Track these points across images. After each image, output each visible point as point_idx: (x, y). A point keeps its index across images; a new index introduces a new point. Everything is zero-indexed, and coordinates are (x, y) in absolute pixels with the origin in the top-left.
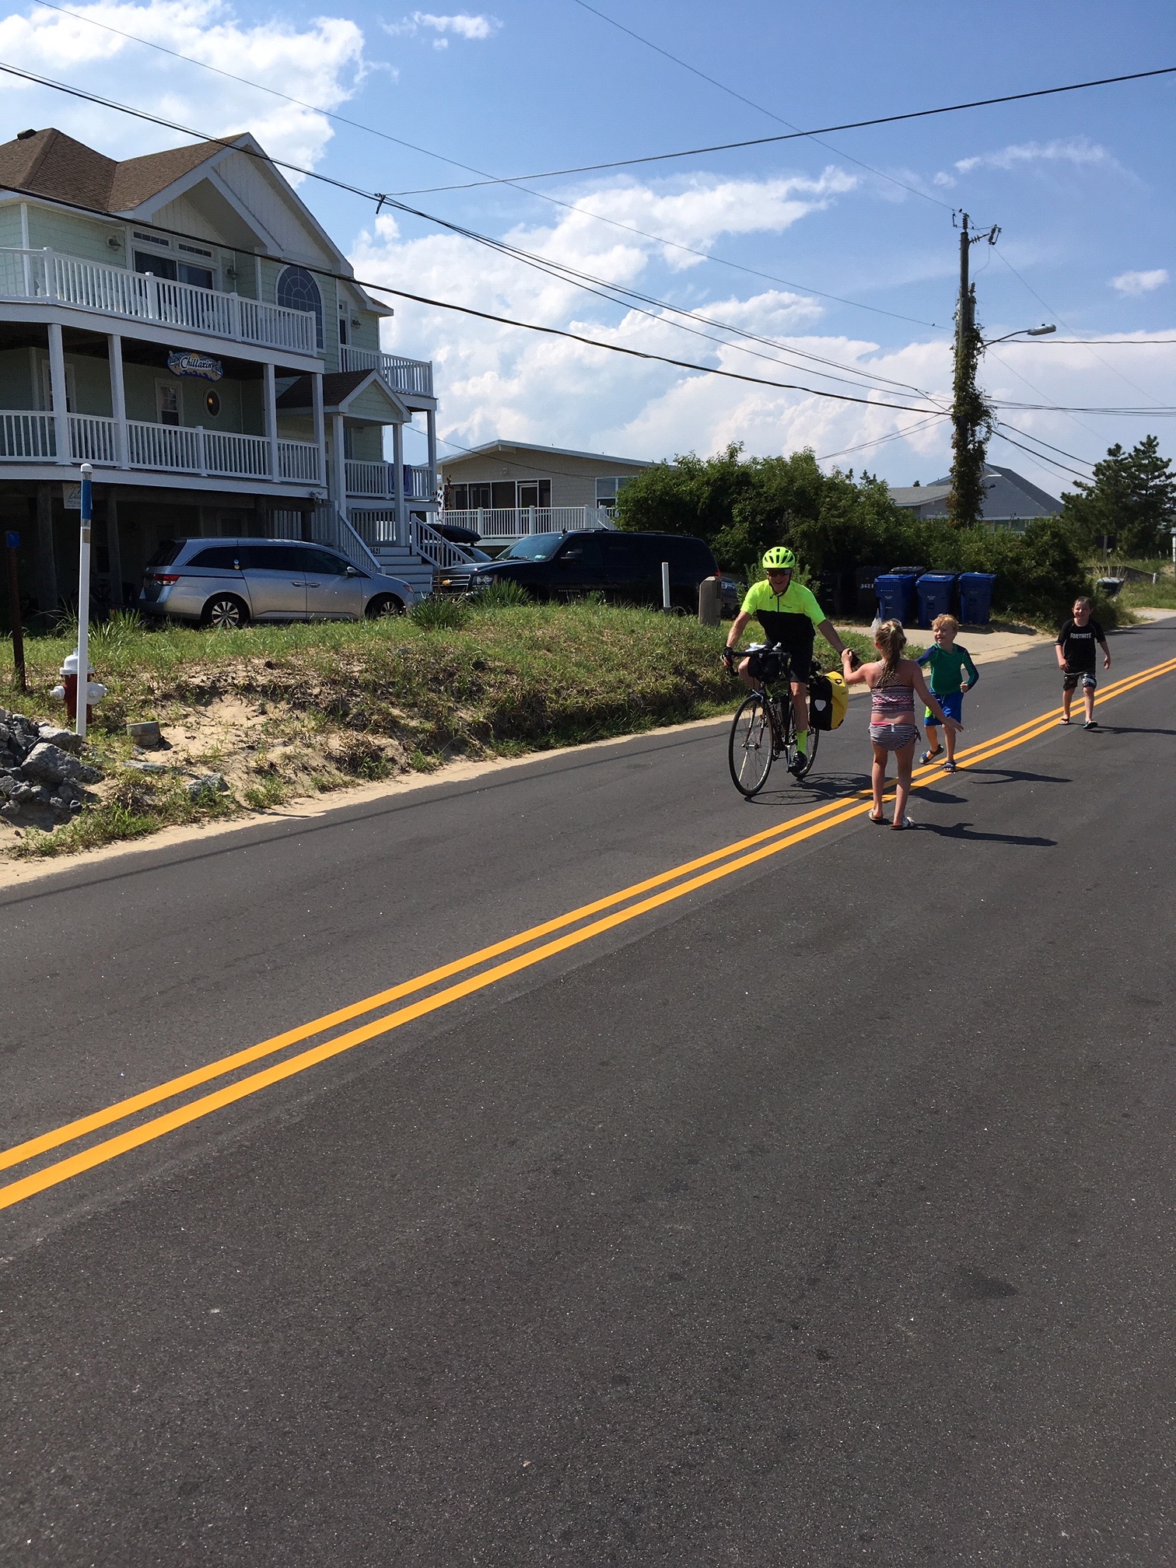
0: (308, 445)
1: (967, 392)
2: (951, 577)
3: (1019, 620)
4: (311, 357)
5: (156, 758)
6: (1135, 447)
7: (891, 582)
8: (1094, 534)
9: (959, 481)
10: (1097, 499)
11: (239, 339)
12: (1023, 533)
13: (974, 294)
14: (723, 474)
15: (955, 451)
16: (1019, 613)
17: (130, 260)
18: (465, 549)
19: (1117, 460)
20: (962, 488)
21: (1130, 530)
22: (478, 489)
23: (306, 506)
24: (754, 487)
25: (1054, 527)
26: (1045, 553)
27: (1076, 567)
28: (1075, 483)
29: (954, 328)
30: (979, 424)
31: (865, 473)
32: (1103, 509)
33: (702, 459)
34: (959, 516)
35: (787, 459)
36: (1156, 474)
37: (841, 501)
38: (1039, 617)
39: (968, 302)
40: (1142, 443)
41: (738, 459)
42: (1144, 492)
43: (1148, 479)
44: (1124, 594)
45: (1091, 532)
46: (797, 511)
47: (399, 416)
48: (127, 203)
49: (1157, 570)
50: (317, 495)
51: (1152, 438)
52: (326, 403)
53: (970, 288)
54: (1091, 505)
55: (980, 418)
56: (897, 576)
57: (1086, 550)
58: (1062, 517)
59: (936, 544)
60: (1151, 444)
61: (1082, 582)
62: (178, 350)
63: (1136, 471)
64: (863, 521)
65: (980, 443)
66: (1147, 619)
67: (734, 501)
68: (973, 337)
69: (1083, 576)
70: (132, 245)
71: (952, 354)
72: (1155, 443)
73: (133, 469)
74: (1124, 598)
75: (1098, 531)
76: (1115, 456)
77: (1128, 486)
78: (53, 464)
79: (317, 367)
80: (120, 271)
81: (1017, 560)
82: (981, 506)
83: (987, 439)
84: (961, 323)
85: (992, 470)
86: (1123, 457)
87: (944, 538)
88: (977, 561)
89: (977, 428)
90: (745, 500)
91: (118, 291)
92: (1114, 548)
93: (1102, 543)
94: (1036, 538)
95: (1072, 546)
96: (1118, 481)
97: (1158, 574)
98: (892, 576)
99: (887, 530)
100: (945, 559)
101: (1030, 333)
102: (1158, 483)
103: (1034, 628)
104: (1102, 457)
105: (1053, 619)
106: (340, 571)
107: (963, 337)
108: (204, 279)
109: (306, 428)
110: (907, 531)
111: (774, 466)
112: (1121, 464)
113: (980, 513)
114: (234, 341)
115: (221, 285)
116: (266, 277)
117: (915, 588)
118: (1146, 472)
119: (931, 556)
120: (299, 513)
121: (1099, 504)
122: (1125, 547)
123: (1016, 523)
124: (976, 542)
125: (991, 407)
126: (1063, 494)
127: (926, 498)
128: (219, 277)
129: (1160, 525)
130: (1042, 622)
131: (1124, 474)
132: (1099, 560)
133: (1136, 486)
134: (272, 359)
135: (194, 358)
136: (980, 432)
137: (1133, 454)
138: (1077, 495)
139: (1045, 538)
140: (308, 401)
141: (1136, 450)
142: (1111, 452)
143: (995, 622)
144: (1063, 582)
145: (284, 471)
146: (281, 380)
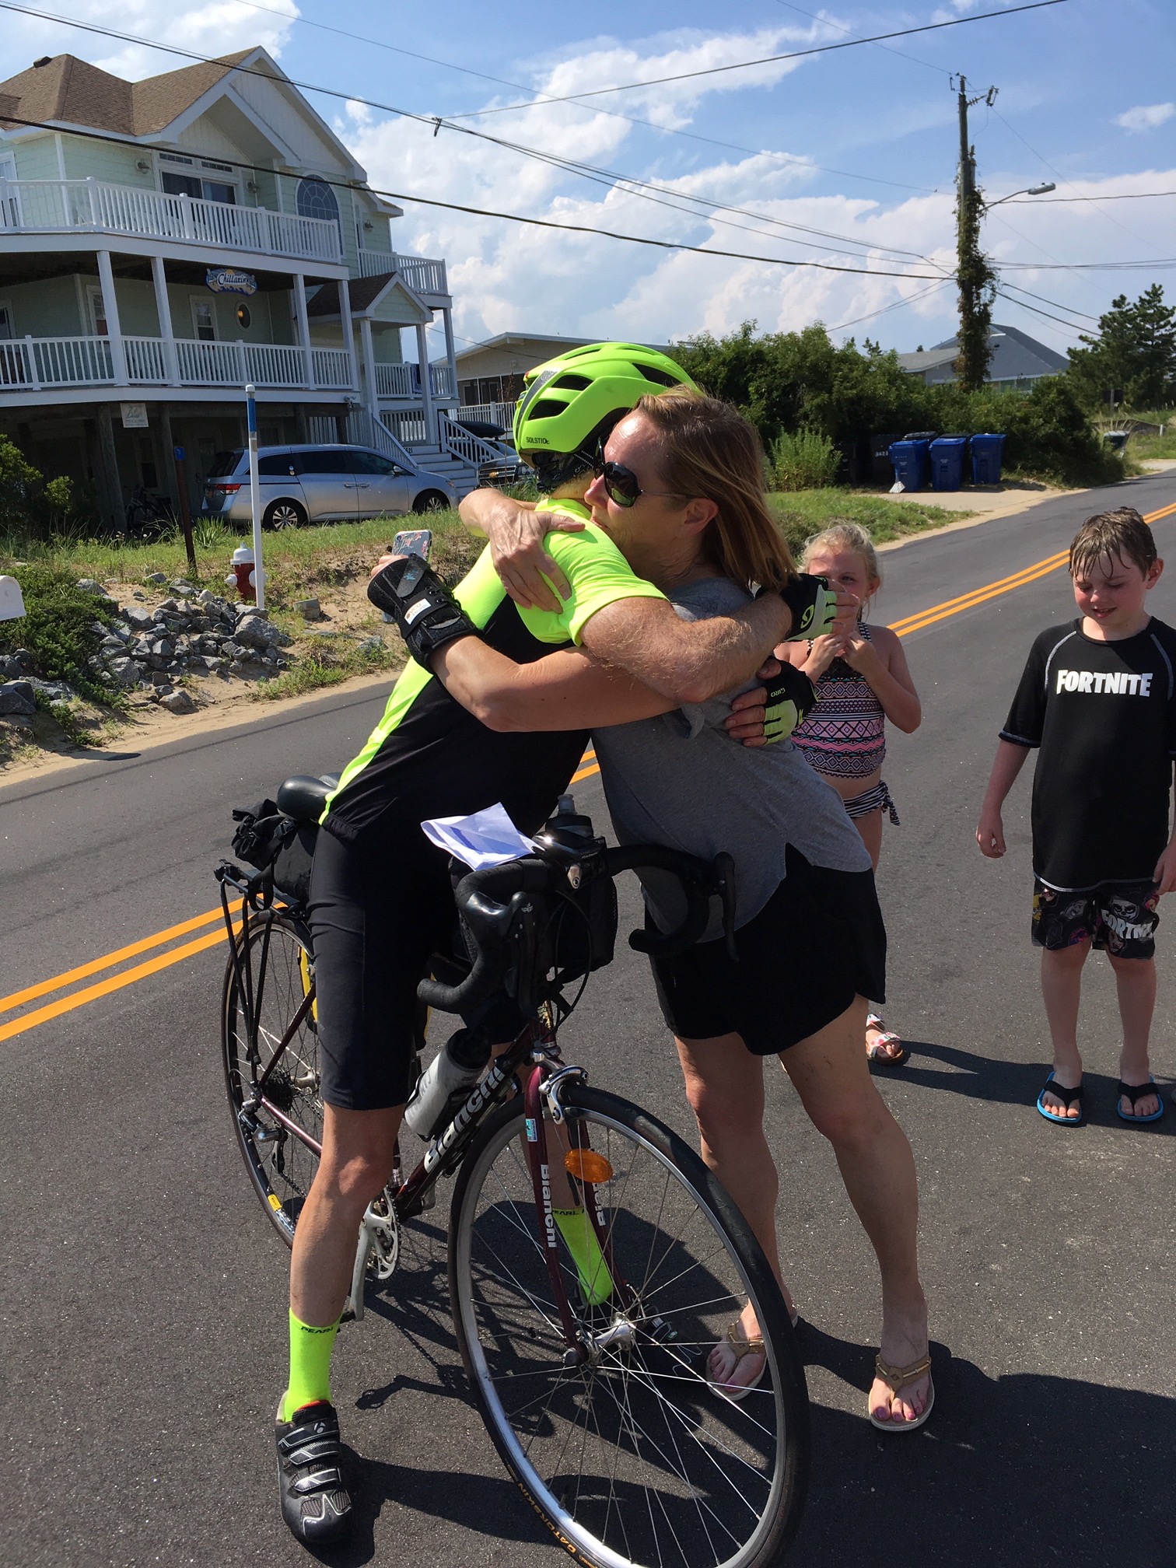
0: (339, 351)
1: (971, 255)
2: (963, 440)
3: (1029, 477)
4: (336, 264)
5: (324, 627)
6: (1140, 297)
7: (904, 450)
8: (1100, 389)
9: (966, 345)
10: (1103, 352)
11: (269, 251)
12: (1030, 392)
13: (974, 157)
14: (737, 353)
15: (961, 315)
16: (1028, 470)
17: (159, 182)
18: (491, 444)
19: (1122, 312)
20: (969, 351)
21: (1135, 381)
22: (487, 383)
23: (340, 412)
24: (769, 364)
25: (1060, 385)
26: (1052, 410)
27: (1083, 423)
28: (1081, 338)
29: (956, 192)
30: (984, 286)
31: (868, 341)
32: (1109, 363)
33: (716, 339)
34: (967, 379)
35: (800, 335)
36: (1162, 323)
37: (853, 372)
38: (1048, 473)
39: (968, 166)
40: (1147, 293)
41: (751, 337)
42: (1150, 343)
43: (1153, 329)
44: (1131, 446)
45: (1097, 387)
46: (810, 385)
47: (420, 319)
48: (153, 126)
49: (1164, 421)
50: (351, 399)
51: (1157, 286)
52: (353, 309)
53: (969, 151)
54: (1096, 359)
55: (984, 280)
56: (911, 442)
57: (1093, 405)
58: (1068, 373)
59: (947, 408)
60: (1155, 293)
61: (1089, 436)
62: (215, 267)
63: (1141, 321)
64: (875, 389)
65: (986, 305)
66: (1153, 470)
67: (750, 380)
68: (974, 200)
69: (1089, 430)
70: (160, 166)
71: (955, 217)
72: (1159, 292)
73: (184, 386)
74: (1130, 452)
75: (1103, 385)
76: (1119, 307)
77: (1134, 338)
78: (112, 386)
79: (342, 274)
80: (151, 193)
81: (1025, 420)
82: (989, 368)
83: (992, 302)
84: (962, 186)
85: (995, 329)
86: (1128, 308)
87: (954, 402)
88: (987, 423)
89: (982, 291)
90: (760, 377)
91: (151, 213)
92: (1121, 402)
93: (1108, 397)
94: (1043, 396)
95: (1078, 402)
96: (1123, 333)
97: (1166, 425)
98: (906, 442)
99: (898, 397)
100: (956, 422)
101: (1030, 192)
102: (1164, 333)
103: (1043, 484)
104: (1108, 309)
105: (1061, 474)
106: (386, 471)
107: (965, 200)
108: (227, 194)
109: (337, 332)
110: (918, 398)
111: (788, 343)
112: (1127, 315)
113: (988, 375)
114: (265, 254)
115: (243, 200)
116: (286, 190)
117: (929, 452)
118: (1151, 322)
119: (941, 420)
120: (334, 418)
121: (1105, 358)
122: (1132, 400)
123: (1022, 383)
124: (985, 404)
125: (994, 268)
126: (1069, 349)
127: (930, 363)
128: (240, 192)
129: (1166, 374)
130: (1051, 477)
131: (1129, 326)
132: (1106, 415)
133: (1142, 337)
134: (300, 269)
135: (229, 273)
136: (985, 294)
137: (1138, 304)
138: (1083, 350)
139: (1052, 396)
140: (336, 309)
141: (1142, 300)
142: (1116, 304)
143: (1006, 481)
144: (1070, 437)
145: (317, 380)
146: (310, 288)
